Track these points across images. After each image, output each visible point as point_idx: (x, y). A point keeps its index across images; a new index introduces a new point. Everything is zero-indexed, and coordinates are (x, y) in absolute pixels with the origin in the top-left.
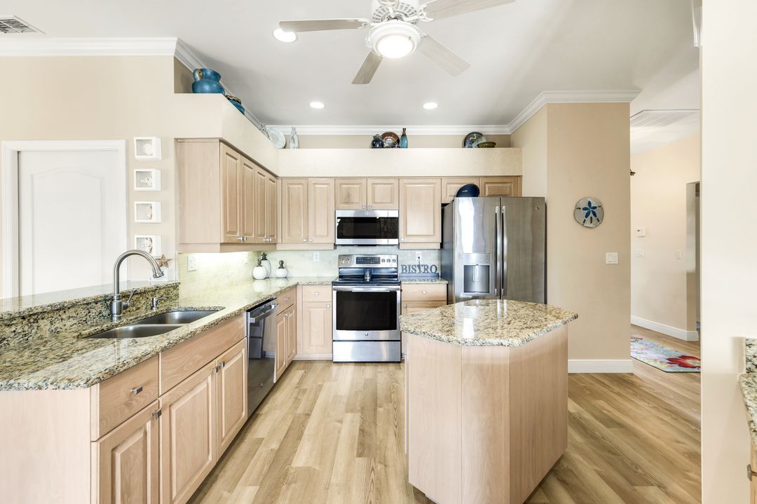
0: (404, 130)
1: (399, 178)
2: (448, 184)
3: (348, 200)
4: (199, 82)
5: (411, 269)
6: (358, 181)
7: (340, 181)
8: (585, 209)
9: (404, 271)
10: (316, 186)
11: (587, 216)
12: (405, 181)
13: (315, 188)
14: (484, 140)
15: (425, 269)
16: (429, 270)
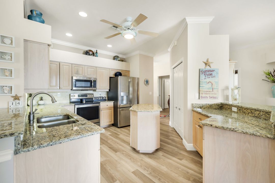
0: (97, 50)
1: (96, 67)
2: (112, 71)
3: (77, 73)
4: (35, 16)
5: (98, 98)
6: (82, 66)
7: (74, 65)
8: (146, 81)
9: (95, 99)
10: (64, 66)
11: (147, 83)
12: (98, 68)
13: (63, 67)
14: (119, 59)
15: (102, 98)
16: (103, 98)
